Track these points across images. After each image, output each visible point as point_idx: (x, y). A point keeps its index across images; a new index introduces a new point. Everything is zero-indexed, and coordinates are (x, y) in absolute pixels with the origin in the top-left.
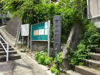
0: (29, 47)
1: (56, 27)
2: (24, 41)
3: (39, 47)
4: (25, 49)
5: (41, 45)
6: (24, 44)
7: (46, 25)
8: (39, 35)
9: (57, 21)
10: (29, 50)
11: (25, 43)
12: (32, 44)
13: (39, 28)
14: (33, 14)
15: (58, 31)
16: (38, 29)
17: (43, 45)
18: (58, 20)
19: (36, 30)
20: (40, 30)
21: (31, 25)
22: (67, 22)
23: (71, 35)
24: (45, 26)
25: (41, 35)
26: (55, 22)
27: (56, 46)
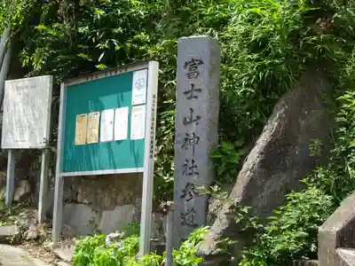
0: (48, 216)
1: (189, 95)
2: (17, 185)
3: (101, 216)
4: (24, 229)
5: (116, 203)
6: (17, 198)
7: (140, 87)
8: (102, 140)
9: (193, 64)
10: (43, 232)
11: (22, 192)
12: (66, 201)
13: (105, 100)
14: (78, 19)
15: (198, 118)
16: (100, 108)
17: (125, 202)
18: (201, 63)
19: (88, 112)
20: (108, 114)
21: (62, 86)
22: (250, 72)
23: (262, 140)
24: (135, 91)
25: (110, 139)
26: (186, 71)
27: (183, 197)
